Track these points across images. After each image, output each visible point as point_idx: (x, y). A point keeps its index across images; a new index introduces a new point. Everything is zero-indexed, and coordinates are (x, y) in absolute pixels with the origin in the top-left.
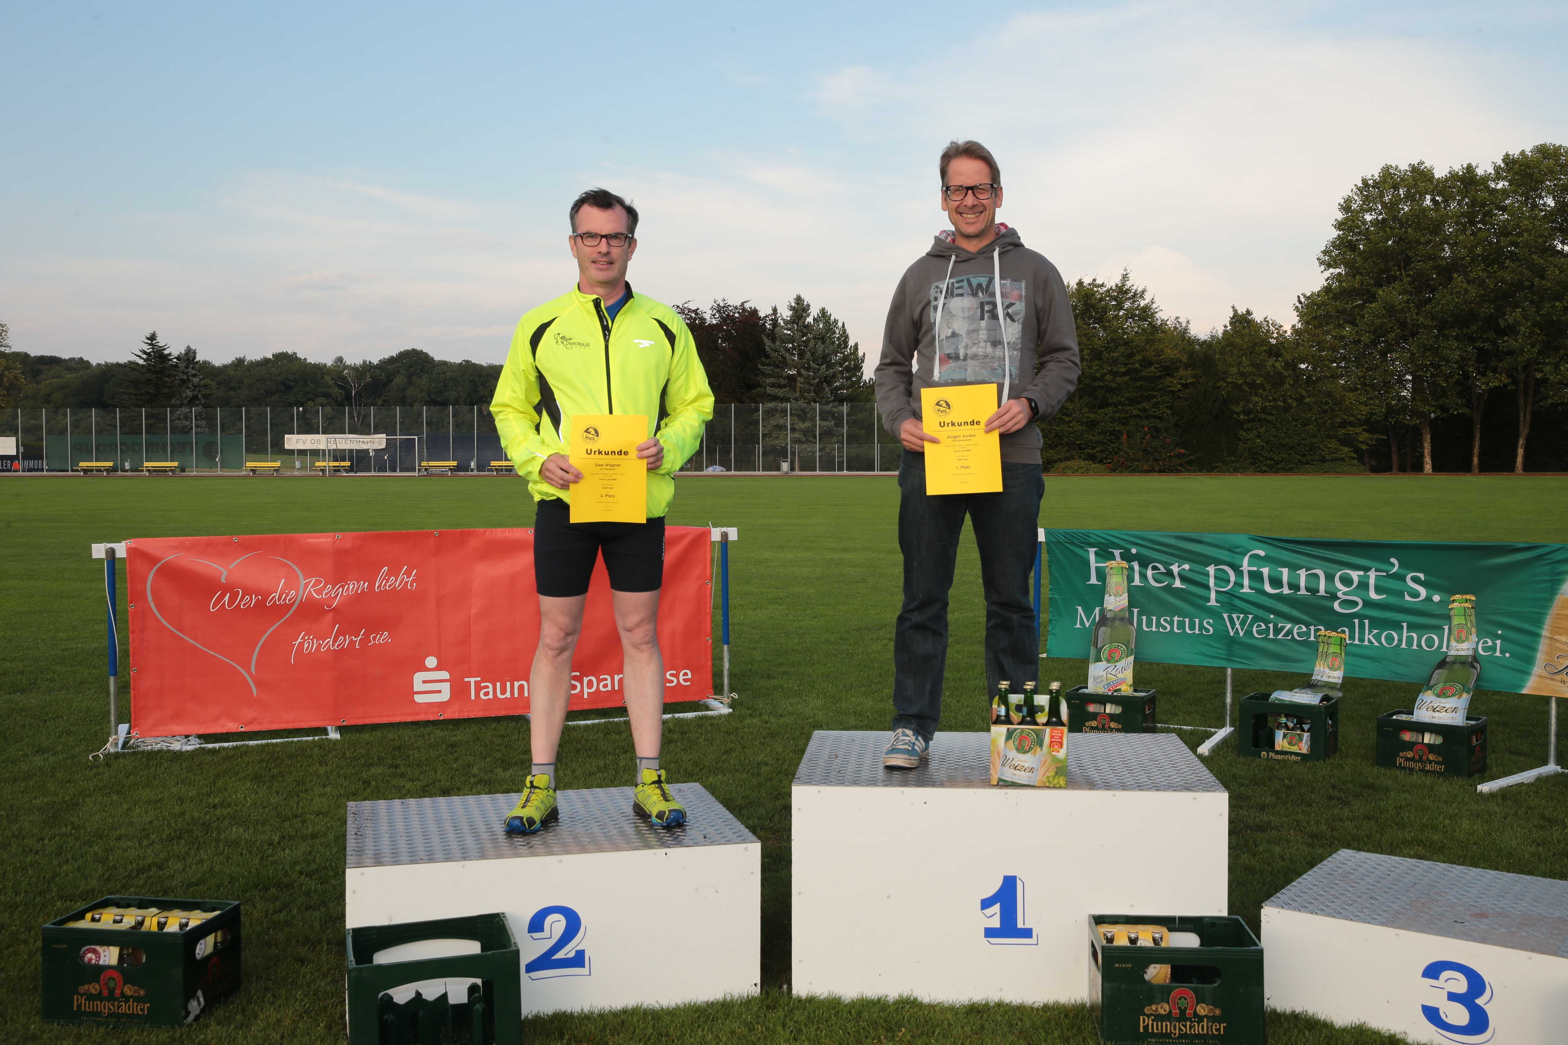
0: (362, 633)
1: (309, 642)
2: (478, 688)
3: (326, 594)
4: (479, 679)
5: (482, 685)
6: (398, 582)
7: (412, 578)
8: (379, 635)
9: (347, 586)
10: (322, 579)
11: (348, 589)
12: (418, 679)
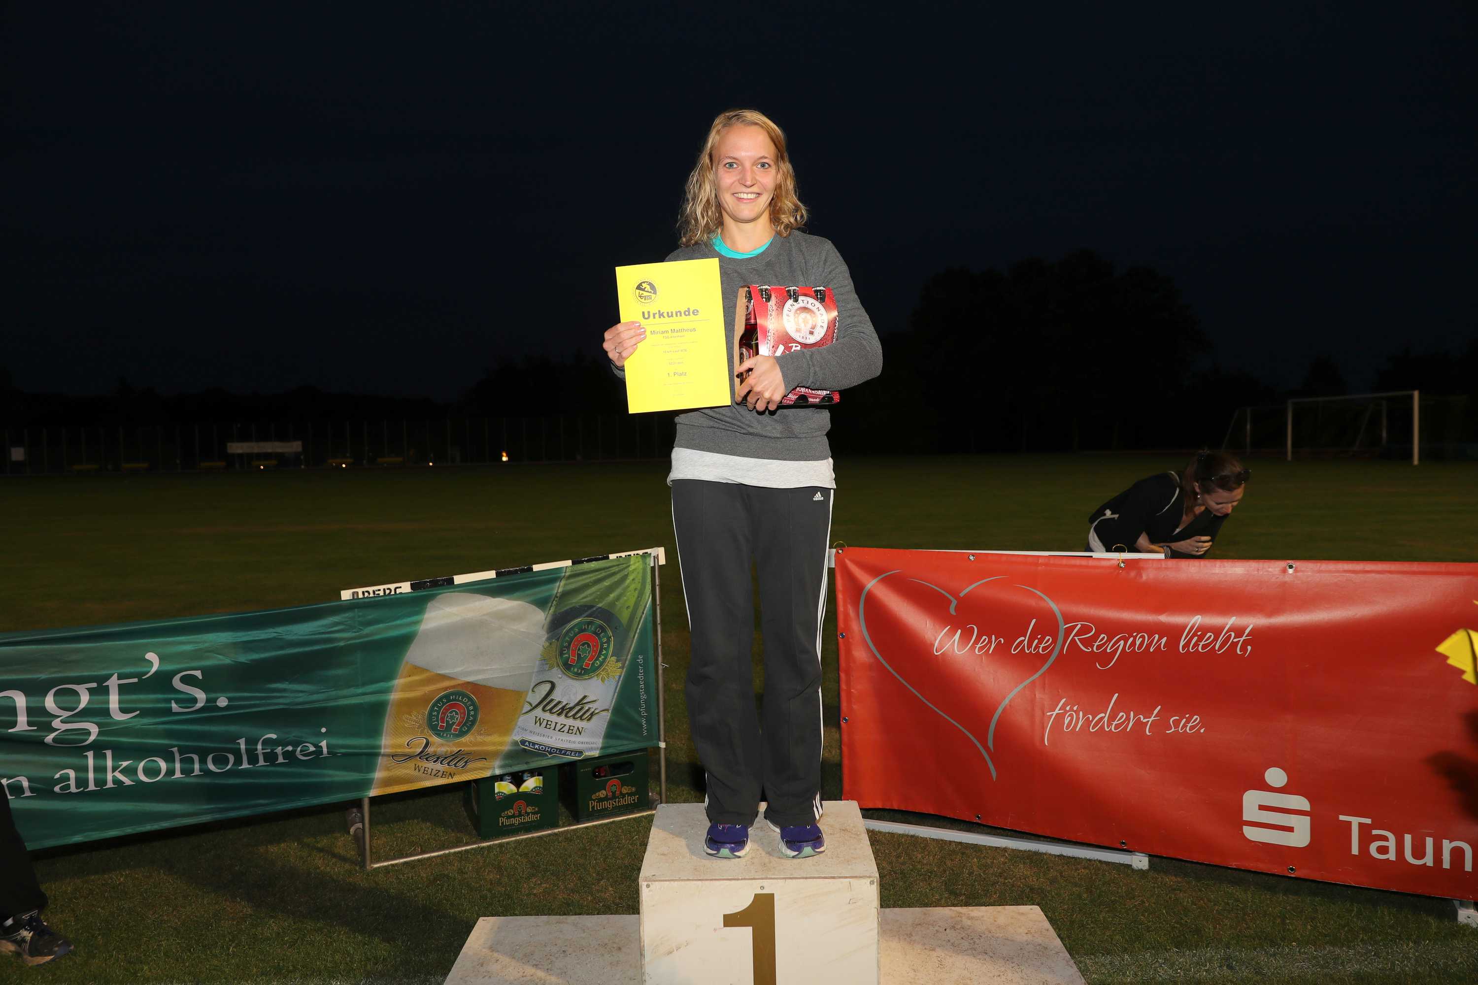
0: (1156, 712)
1: (1071, 715)
2: (1366, 837)
3: (1099, 647)
4: (1368, 821)
5: (1375, 832)
6: (1219, 641)
7: (1244, 638)
8: (1184, 720)
9: (1131, 639)
10: (1092, 625)
11: (1134, 643)
12: (1252, 800)
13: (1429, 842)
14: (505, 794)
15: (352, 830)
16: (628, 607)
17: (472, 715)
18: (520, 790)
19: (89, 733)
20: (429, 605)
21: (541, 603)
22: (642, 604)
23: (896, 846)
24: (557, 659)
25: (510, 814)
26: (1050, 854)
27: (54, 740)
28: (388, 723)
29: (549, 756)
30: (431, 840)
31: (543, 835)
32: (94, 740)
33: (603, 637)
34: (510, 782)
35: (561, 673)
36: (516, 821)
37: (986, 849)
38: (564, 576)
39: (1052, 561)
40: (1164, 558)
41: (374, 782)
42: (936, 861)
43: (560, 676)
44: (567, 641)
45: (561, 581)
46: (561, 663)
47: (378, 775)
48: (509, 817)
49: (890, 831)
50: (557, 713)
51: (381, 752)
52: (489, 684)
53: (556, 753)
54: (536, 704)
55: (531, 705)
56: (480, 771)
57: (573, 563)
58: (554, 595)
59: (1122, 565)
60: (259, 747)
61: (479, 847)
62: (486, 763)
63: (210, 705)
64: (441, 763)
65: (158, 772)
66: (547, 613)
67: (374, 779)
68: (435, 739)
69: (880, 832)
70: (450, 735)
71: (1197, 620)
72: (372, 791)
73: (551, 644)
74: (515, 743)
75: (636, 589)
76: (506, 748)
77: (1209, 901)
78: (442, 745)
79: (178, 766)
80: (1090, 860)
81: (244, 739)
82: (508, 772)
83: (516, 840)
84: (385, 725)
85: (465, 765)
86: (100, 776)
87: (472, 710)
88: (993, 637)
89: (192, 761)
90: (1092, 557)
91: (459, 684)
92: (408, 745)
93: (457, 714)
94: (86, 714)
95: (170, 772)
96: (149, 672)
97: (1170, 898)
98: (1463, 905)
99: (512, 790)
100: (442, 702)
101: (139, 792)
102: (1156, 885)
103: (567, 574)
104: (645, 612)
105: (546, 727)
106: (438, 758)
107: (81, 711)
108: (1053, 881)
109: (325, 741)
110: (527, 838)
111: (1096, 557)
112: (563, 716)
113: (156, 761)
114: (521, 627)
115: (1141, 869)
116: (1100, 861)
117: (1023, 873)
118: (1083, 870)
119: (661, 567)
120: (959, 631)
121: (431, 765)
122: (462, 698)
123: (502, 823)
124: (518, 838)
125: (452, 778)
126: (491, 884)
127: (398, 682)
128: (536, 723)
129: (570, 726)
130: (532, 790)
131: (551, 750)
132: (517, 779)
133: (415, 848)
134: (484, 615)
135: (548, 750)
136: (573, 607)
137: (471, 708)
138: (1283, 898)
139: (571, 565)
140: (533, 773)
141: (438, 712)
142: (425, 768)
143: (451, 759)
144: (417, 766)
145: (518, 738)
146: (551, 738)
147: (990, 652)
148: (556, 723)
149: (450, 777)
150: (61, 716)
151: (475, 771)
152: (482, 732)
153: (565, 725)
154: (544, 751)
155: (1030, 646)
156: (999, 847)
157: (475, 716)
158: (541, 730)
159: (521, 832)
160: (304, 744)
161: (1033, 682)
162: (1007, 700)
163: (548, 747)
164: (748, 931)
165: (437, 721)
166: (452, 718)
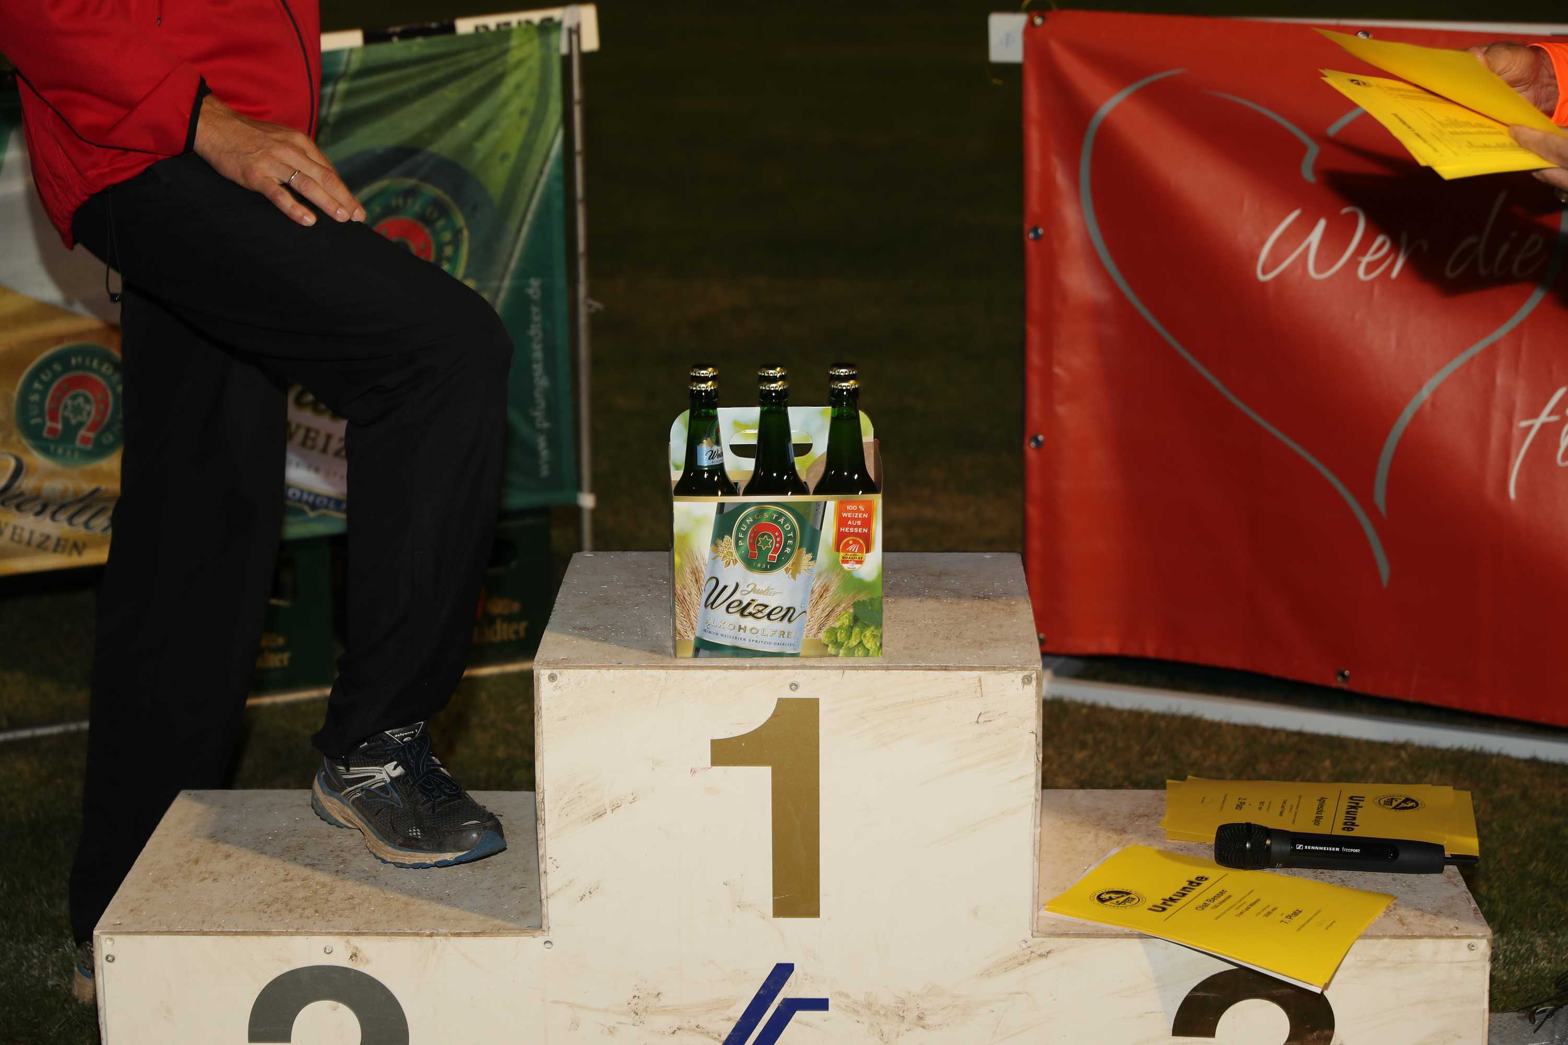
16: (504, 157)
22: (540, 148)
29: (313, 512)
33: (444, 229)
37: (1356, 746)
38: (343, 69)
45: (336, 83)
53: (327, 507)
57: (368, 40)
64: (54, 518)
68: (36, 459)
70: (73, 452)
75: (523, 112)
78: (53, 474)
88: (1402, 241)
91: (91, 330)
93: (87, 401)
100: (52, 370)
103: (355, 65)
104: (547, 170)
106: (40, 505)
119: (586, 57)
120: (1322, 224)
121: (28, 521)
122: (100, 364)
125: (81, 554)
131: (316, 500)
139: (363, 39)
141: (43, 394)
142: (16, 526)
143: (74, 513)
147: (1395, 274)
148: (329, 436)
149: (76, 553)
155: (1489, 259)
161: (1492, 350)
162: (1425, 393)
163: (310, 493)
164: (762, 776)
165: (41, 415)
166: (77, 410)
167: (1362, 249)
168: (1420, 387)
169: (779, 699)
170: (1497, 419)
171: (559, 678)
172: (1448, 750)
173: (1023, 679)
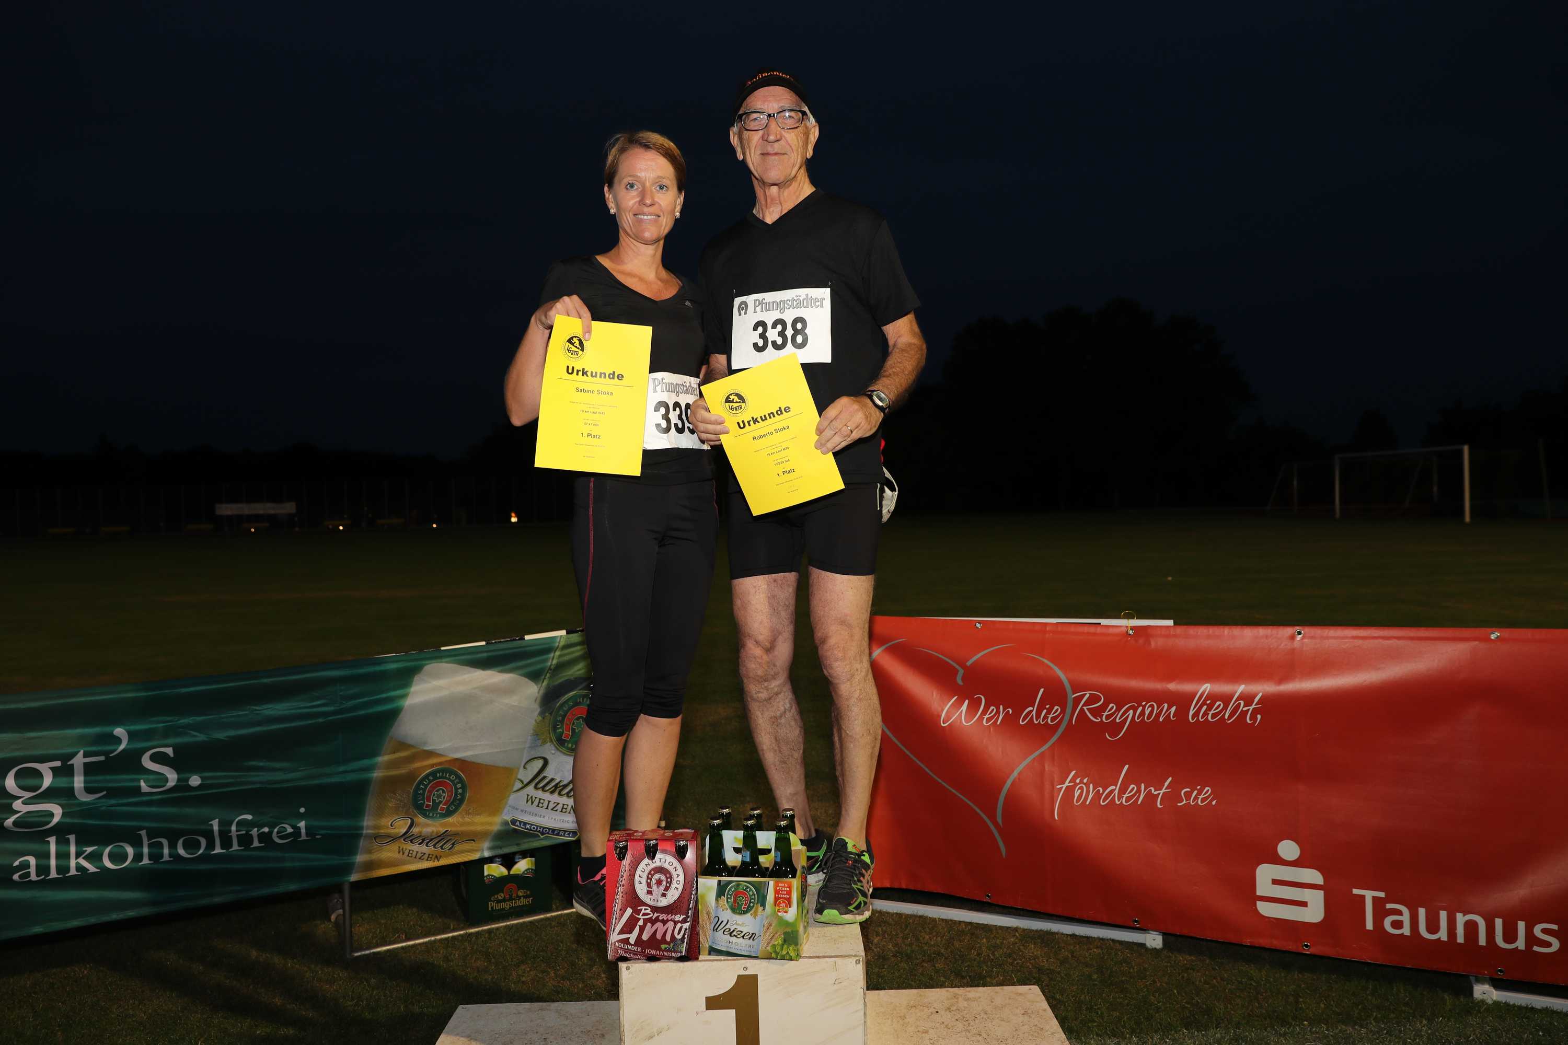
0: (1166, 784)
1: (1081, 788)
2: (1380, 912)
3: (1108, 717)
4: (1382, 895)
5: (1389, 906)
6: (1228, 711)
7: (1253, 706)
8: (1196, 792)
9: (1140, 709)
10: (1099, 694)
11: (1143, 713)
12: (1265, 874)
13: (1443, 915)
14: (495, 876)
15: (333, 917)
17: (460, 794)
18: (512, 872)
19: (52, 815)
20: (416, 678)
21: (535, 676)
23: (903, 927)
24: (550, 734)
25: (500, 898)
26: (1062, 934)
27: (15, 823)
28: (371, 803)
29: (542, 837)
30: (416, 927)
31: (535, 920)
32: (58, 823)
34: (500, 864)
35: (553, 748)
36: (506, 906)
37: (996, 929)
38: (558, 646)
39: (1060, 628)
40: (1173, 625)
41: (356, 865)
42: (944, 942)
43: (553, 752)
44: (561, 715)
45: (555, 652)
46: (554, 738)
47: (360, 858)
48: (499, 901)
49: (899, 912)
50: (550, 790)
51: (362, 834)
52: (479, 761)
53: (548, 833)
54: (528, 781)
55: (522, 782)
56: (469, 853)
57: (567, 633)
58: (548, 667)
59: (1131, 632)
60: (234, 828)
61: (466, 933)
62: (475, 845)
63: (182, 786)
64: (427, 846)
65: (124, 857)
66: (540, 685)
67: (353, 864)
68: (421, 819)
69: (888, 913)
70: (437, 814)
71: (1206, 688)
72: (352, 875)
73: (543, 718)
74: (506, 823)
76: (496, 828)
77: (1222, 979)
78: (428, 826)
79: (146, 850)
80: (1103, 939)
81: (217, 820)
82: (497, 854)
83: (506, 926)
84: (368, 806)
85: (452, 847)
86: (63, 862)
87: (460, 788)
88: (1001, 707)
89: (160, 845)
90: (1100, 624)
91: (446, 761)
92: (392, 826)
93: (444, 792)
94: (50, 794)
95: (138, 857)
96: (115, 750)
97: (1183, 977)
98: (1479, 981)
99: (502, 873)
100: (428, 779)
101: (104, 879)
102: (1169, 964)
103: (562, 644)
105: (538, 806)
106: (424, 840)
107: (43, 792)
108: (1063, 962)
109: (304, 822)
110: (517, 924)
111: (1105, 624)
112: (556, 794)
113: (122, 846)
114: (513, 700)
115: (1155, 948)
116: (1113, 940)
117: (1033, 953)
118: (1095, 950)
120: (967, 702)
121: (415, 848)
122: (450, 776)
123: (492, 908)
124: (508, 923)
125: (438, 861)
126: (478, 971)
127: (383, 759)
128: (527, 801)
129: (564, 805)
130: (524, 872)
131: (543, 830)
132: (508, 861)
133: (399, 936)
134: (475, 688)
135: (540, 830)
136: (567, 680)
137: (459, 785)
138: (1298, 975)
139: (565, 634)
140: (524, 854)
141: (424, 790)
142: (410, 850)
143: (437, 841)
144: (401, 849)
145: (508, 818)
146: (544, 817)
147: (998, 723)
148: (549, 802)
149: (436, 860)
150: (23, 797)
151: (463, 853)
152: (470, 811)
153: (559, 803)
154: (536, 831)
155: (1038, 716)
156: (1010, 927)
157: (463, 795)
158: (533, 808)
159: (512, 917)
160: (281, 826)
161: (1042, 754)
162: (1015, 773)
163: (541, 827)
164: (732, 1013)
165: (423, 799)
166: (439, 796)
167: (984, 713)
168: (1013, 771)
169: (738, 976)
170: (1047, 786)
171: (632, 969)
172: (1037, 931)
173: (856, 961)
